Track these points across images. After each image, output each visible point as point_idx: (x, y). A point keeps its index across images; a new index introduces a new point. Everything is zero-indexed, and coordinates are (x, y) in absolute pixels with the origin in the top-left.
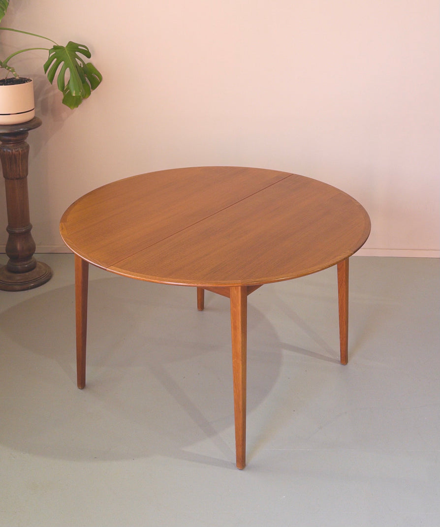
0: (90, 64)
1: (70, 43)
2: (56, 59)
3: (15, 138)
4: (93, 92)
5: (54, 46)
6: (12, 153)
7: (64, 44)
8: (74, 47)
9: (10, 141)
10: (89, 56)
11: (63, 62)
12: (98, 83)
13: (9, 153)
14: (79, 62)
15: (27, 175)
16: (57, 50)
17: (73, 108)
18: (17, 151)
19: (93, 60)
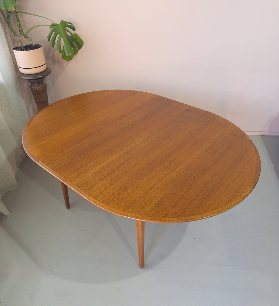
0: (76, 34)
1: (62, 22)
2: (54, 33)
3: (37, 81)
4: (79, 51)
5: (52, 24)
6: (37, 89)
7: (58, 22)
8: (64, 24)
9: (35, 82)
10: (74, 29)
11: (58, 35)
12: (82, 46)
13: (35, 89)
14: (69, 34)
15: (48, 100)
16: (55, 27)
17: (69, 61)
18: (39, 88)
19: (77, 32)
